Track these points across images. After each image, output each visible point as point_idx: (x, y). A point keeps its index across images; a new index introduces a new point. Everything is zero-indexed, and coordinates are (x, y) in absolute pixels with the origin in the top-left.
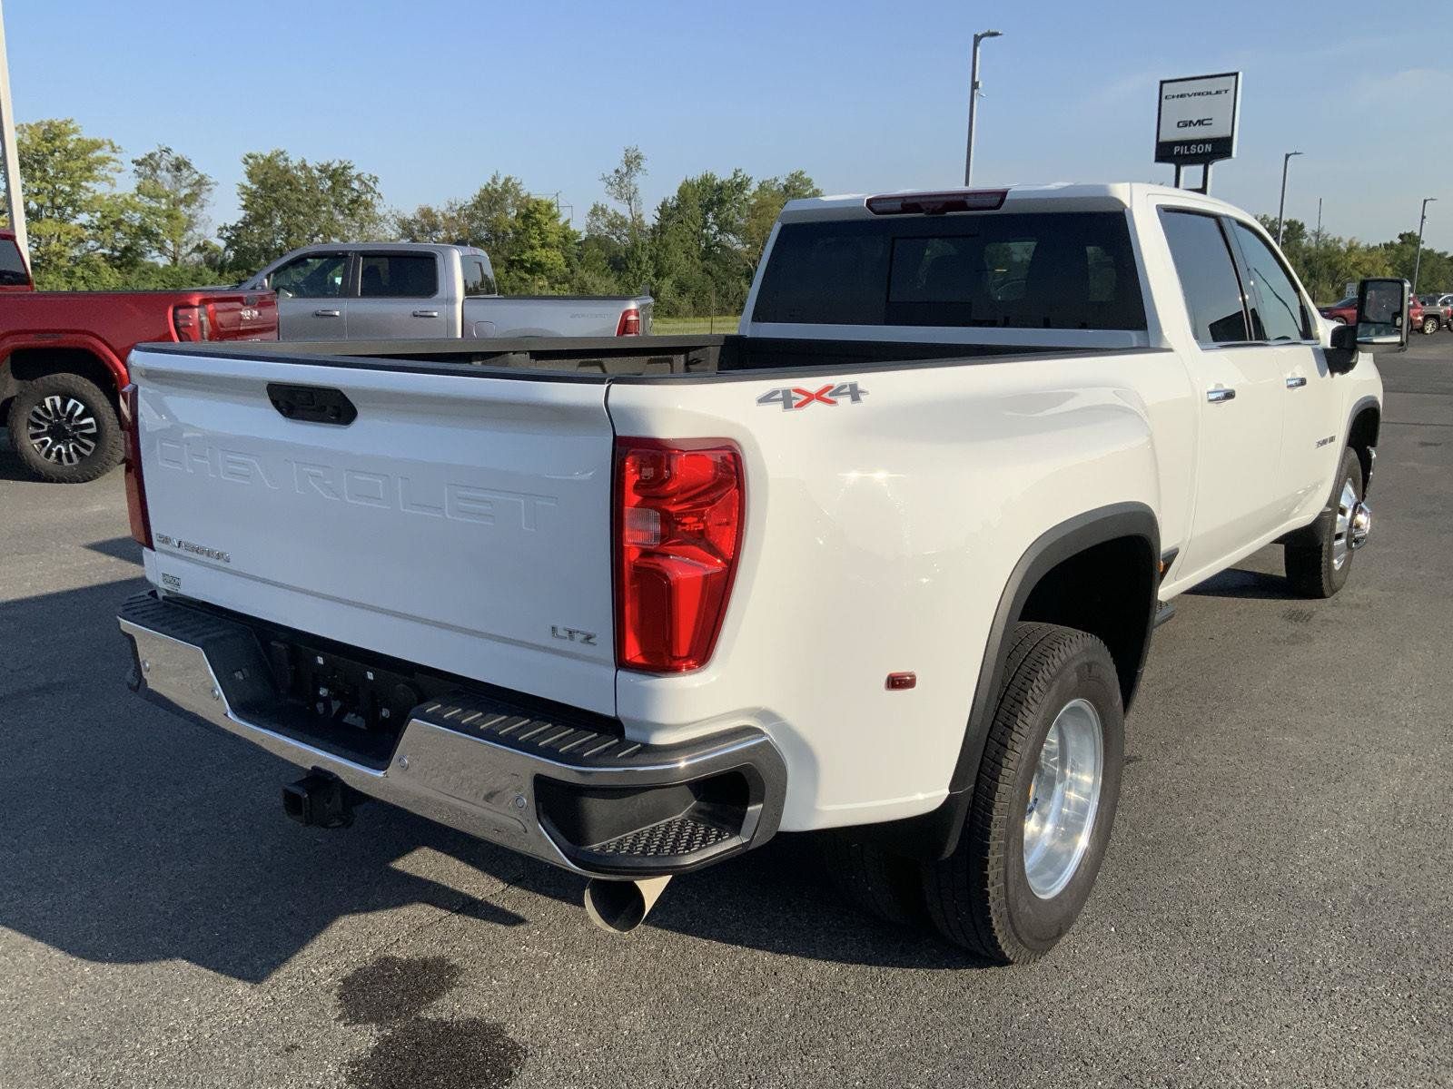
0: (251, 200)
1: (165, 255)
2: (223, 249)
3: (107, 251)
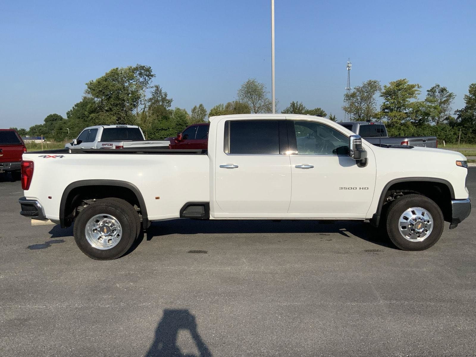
0: (469, 100)
1: (435, 121)
2: (456, 118)
3: (413, 121)
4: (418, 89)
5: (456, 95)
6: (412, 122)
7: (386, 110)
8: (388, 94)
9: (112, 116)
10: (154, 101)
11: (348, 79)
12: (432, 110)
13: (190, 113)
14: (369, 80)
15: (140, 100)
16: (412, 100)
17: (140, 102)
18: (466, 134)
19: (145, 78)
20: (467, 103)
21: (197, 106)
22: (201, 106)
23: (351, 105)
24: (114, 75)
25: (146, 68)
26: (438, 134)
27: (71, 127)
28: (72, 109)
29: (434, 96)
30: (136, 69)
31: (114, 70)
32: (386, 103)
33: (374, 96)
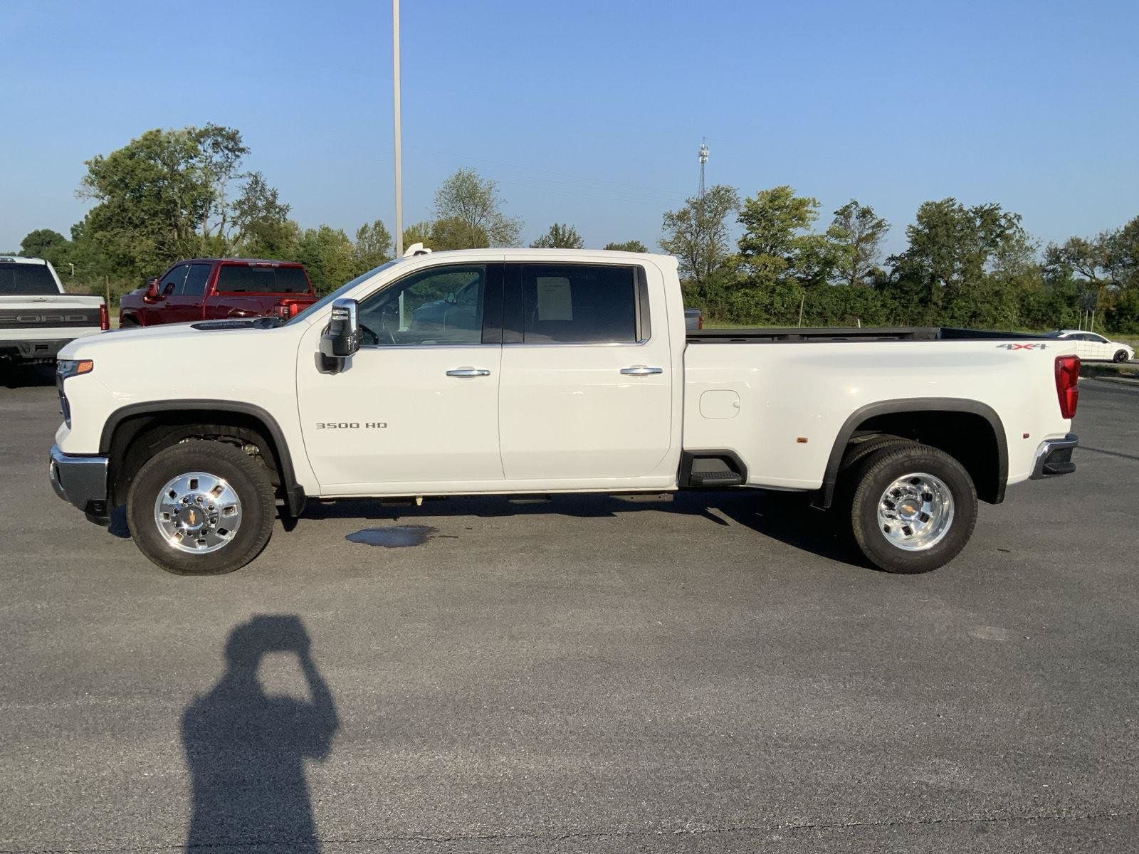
0: (916, 236)
1: (846, 278)
2: (888, 274)
3: (802, 276)
4: (814, 209)
5: (890, 225)
6: (798, 278)
7: (749, 252)
8: (753, 216)
9: (144, 238)
10: (246, 207)
11: (701, 182)
12: (840, 253)
13: (353, 239)
14: (716, 186)
15: (214, 203)
16: (798, 233)
17: (213, 209)
18: (907, 307)
19: (227, 154)
20: (912, 242)
21: (369, 225)
22: (378, 224)
23: (678, 238)
24: (152, 145)
25: (228, 133)
26: (850, 304)
27: (79, 261)
28: (84, 220)
29: (847, 226)
30: (204, 134)
31: (151, 133)
32: (749, 237)
33: (724, 221)
